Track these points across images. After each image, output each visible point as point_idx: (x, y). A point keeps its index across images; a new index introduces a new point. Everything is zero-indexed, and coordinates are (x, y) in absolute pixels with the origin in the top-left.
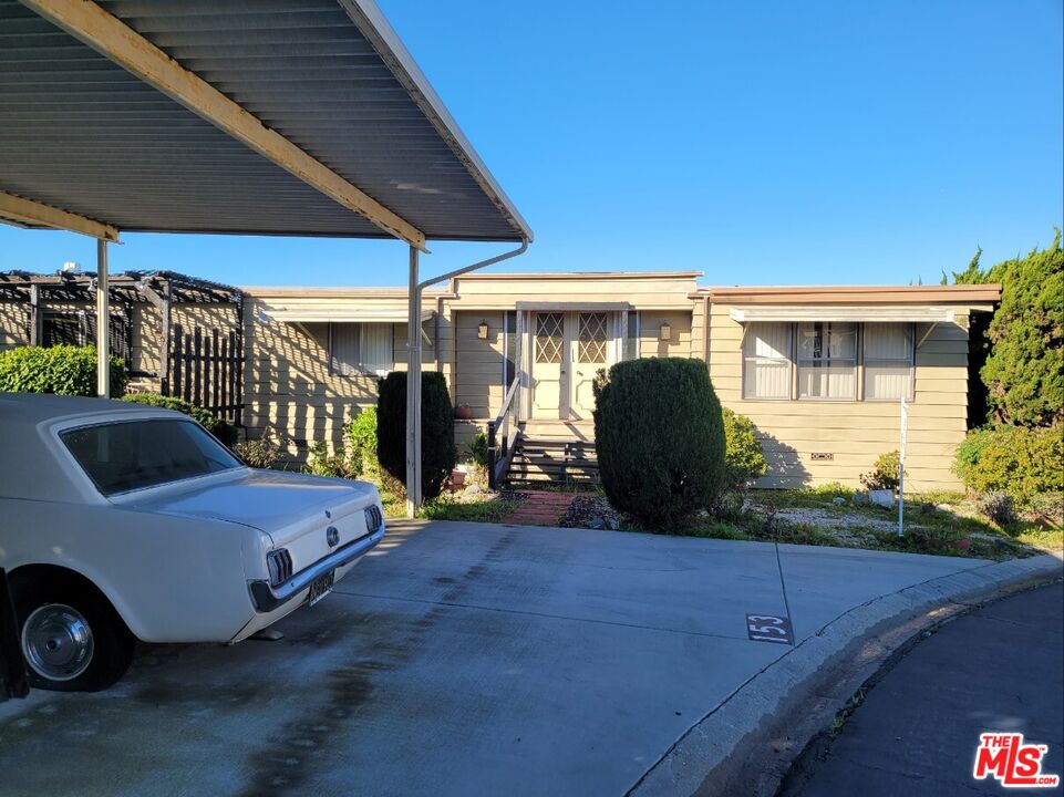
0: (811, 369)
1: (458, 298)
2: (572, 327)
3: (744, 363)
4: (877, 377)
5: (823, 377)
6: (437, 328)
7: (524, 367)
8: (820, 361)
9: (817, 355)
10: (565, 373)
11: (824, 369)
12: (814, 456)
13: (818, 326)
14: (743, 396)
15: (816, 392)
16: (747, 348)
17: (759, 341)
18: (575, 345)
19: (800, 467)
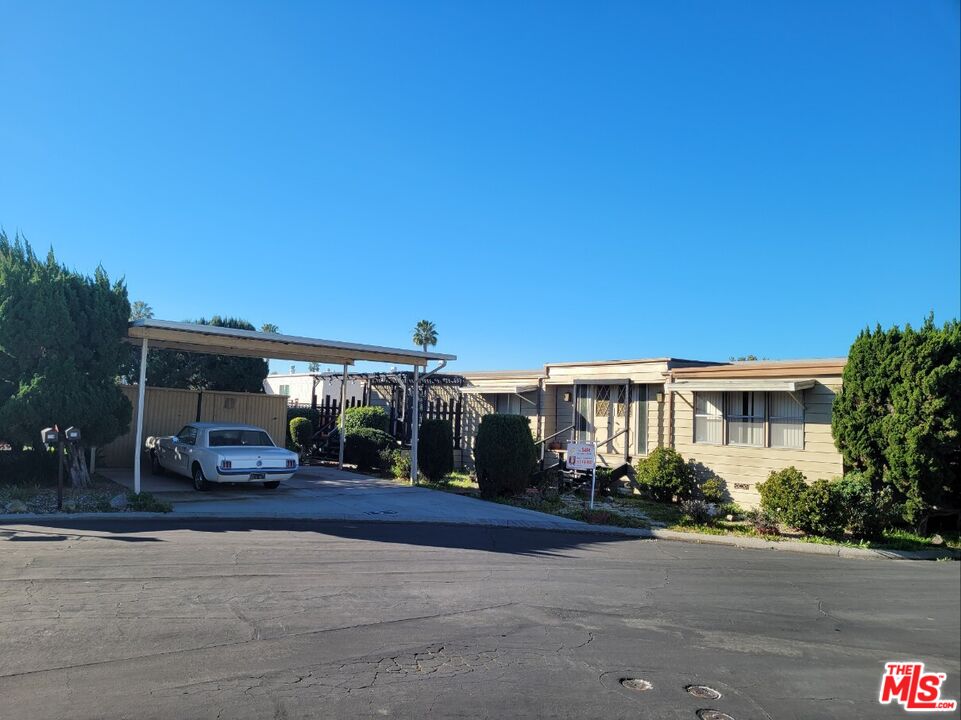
0: (741, 423)
1: (549, 378)
2: (614, 394)
3: (695, 419)
4: (785, 431)
5: (749, 430)
6: (539, 396)
7: (589, 420)
8: (746, 417)
9: (745, 412)
10: (610, 423)
11: (749, 424)
12: (736, 486)
13: (745, 394)
14: (694, 441)
15: (745, 440)
16: (697, 408)
17: (708, 403)
18: (615, 405)
19: (727, 493)
